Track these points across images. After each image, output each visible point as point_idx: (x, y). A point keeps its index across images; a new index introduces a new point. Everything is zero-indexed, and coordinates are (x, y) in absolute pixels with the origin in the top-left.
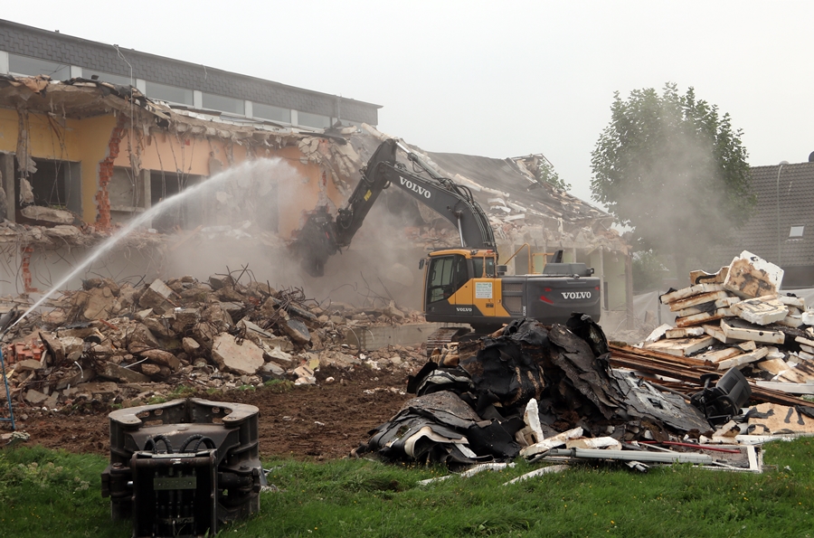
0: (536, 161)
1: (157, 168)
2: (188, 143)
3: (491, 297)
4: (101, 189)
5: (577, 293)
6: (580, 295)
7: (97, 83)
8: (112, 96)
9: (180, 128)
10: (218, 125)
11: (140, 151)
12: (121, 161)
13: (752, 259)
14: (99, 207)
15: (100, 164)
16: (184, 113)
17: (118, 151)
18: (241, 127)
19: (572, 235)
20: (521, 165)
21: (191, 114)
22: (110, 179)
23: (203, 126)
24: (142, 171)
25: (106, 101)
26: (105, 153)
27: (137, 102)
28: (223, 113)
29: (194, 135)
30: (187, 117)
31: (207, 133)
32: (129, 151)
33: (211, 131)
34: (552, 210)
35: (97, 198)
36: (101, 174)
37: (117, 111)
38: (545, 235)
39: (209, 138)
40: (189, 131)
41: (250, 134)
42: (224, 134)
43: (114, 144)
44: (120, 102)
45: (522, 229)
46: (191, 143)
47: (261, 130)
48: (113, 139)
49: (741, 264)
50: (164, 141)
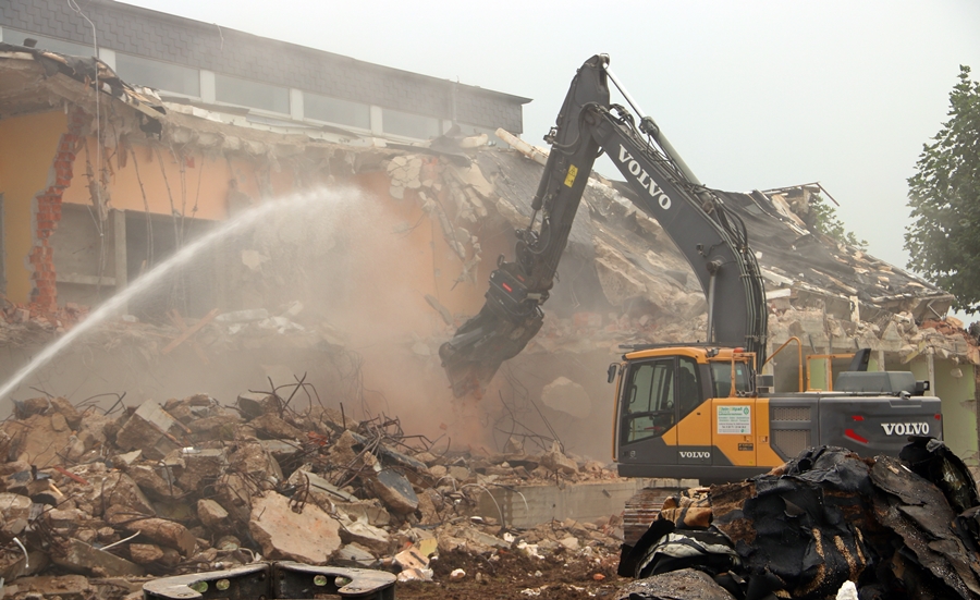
0: (807, 196)
1: (138, 207)
2: (191, 164)
3: (748, 431)
4: (39, 243)
5: (908, 425)
6: (911, 427)
7: (34, 53)
8: (61, 76)
9: (177, 137)
10: (244, 132)
11: (108, 177)
12: (76, 194)
14: (35, 276)
15: (39, 198)
16: (185, 109)
17: (70, 175)
18: (284, 137)
19: (876, 327)
20: (779, 204)
21: (198, 112)
22: (55, 225)
23: (218, 133)
24: (112, 212)
25: (50, 86)
26: (48, 179)
27: (107, 87)
28: (253, 110)
29: (203, 150)
30: (190, 116)
31: (225, 145)
32: (89, 176)
33: (232, 141)
34: (839, 283)
35: (32, 259)
36: (40, 216)
37: (71, 104)
38: (828, 327)
39: (230, 154)
40: (194, 141)
41: (301, 148)
42: (255, 147)
43: (64, 162)
44: (76, 86)
45: (786, 316)
46: (197, 163)
47: (320, 141)
48: (61, 155)
50: (149, 158)
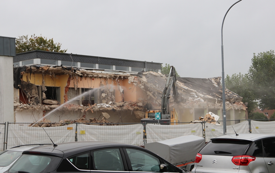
0: (219, 79)
1: (83, 87)
2: (93, 79)
4: (65, 94)
7: (62, 67)
8: (66, 70)
9: (90, 76)
10: (103, 74)
11: (78, 83)
12: (71, 86)
13: (211, 114)
14: (65, 99)
15: (65, 87)
16: (91, 71)
17: (70, 84)
18: (110, 74)
19: (220, 104)
20: (213, 81)
21: (93, 71)
22: (68, 91)
23: (97, 74)
24: (78, 89)
25: (64, 71)
26: (66, 84)
27: (73, 71)
28: (105, 70)
29: (95, 77)
30: (92, 72)
31: (99, 76)
32: (74, 83)
33: (100, 76)
35: (64, 97)
36: (65, 90)
37: (68, 74)
39: (100, 78)
40: (93, 76)
41: (113, 76)
42: (105, 76)
43: (69, 82)
44: (68, 71)
45: (198, 103)
46: (94, 79)
47: (117, 74)
48: (68, 81)
49: (208, 115)
50: (86, 79)
